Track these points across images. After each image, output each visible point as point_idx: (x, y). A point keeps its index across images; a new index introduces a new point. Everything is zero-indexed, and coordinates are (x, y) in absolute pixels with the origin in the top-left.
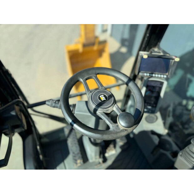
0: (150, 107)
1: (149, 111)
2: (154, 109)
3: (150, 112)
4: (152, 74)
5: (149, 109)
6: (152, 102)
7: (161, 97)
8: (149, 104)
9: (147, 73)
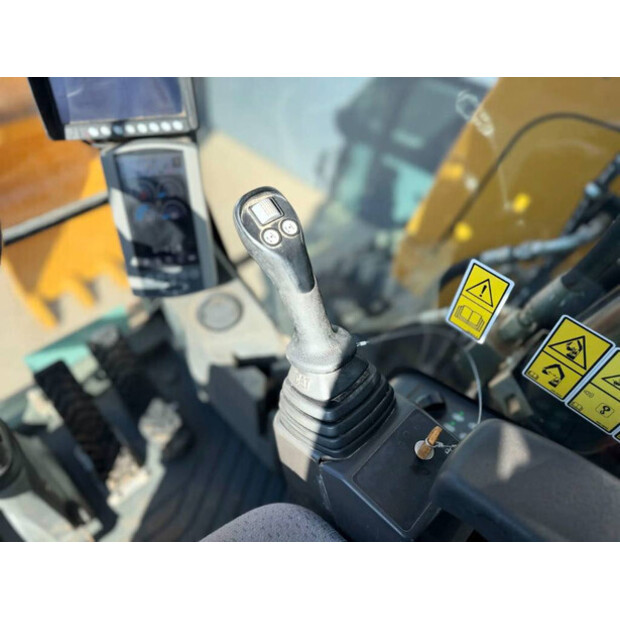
0: (175, 270)
1: (180, 288)
2: (194, 273)
3: (185, 286)
4: (121, 123)
5: (178, 277)
6: (178, 248)
7: (200, 219)
8: (169, 259)
9: (98, 126)
